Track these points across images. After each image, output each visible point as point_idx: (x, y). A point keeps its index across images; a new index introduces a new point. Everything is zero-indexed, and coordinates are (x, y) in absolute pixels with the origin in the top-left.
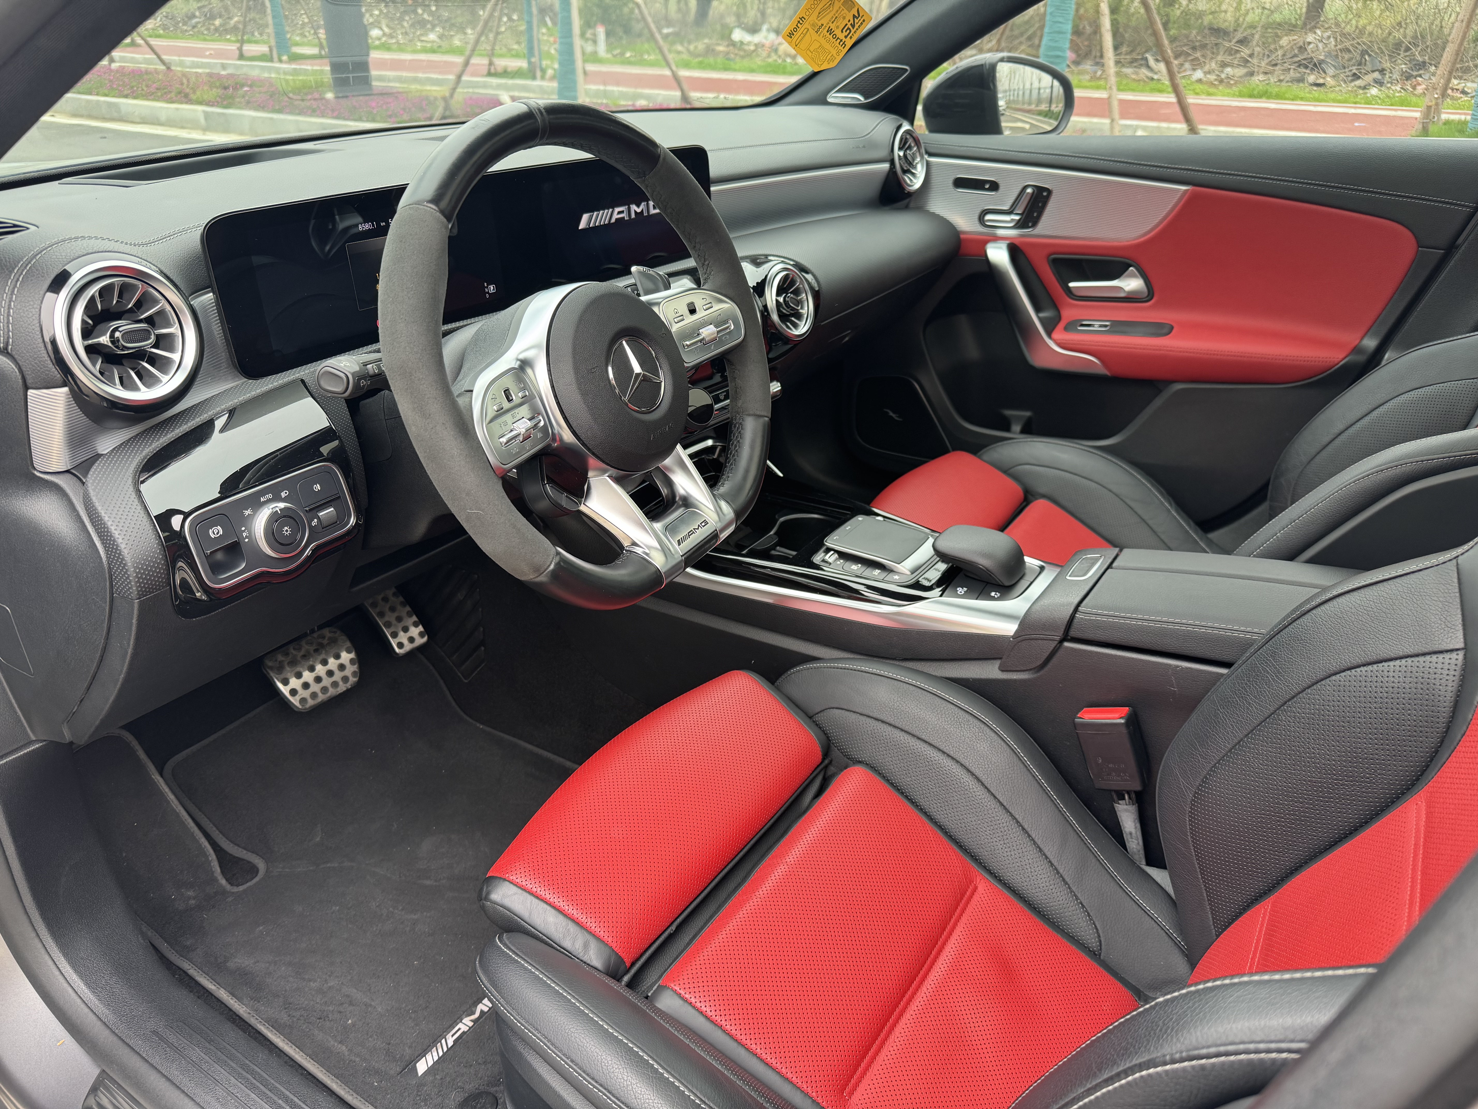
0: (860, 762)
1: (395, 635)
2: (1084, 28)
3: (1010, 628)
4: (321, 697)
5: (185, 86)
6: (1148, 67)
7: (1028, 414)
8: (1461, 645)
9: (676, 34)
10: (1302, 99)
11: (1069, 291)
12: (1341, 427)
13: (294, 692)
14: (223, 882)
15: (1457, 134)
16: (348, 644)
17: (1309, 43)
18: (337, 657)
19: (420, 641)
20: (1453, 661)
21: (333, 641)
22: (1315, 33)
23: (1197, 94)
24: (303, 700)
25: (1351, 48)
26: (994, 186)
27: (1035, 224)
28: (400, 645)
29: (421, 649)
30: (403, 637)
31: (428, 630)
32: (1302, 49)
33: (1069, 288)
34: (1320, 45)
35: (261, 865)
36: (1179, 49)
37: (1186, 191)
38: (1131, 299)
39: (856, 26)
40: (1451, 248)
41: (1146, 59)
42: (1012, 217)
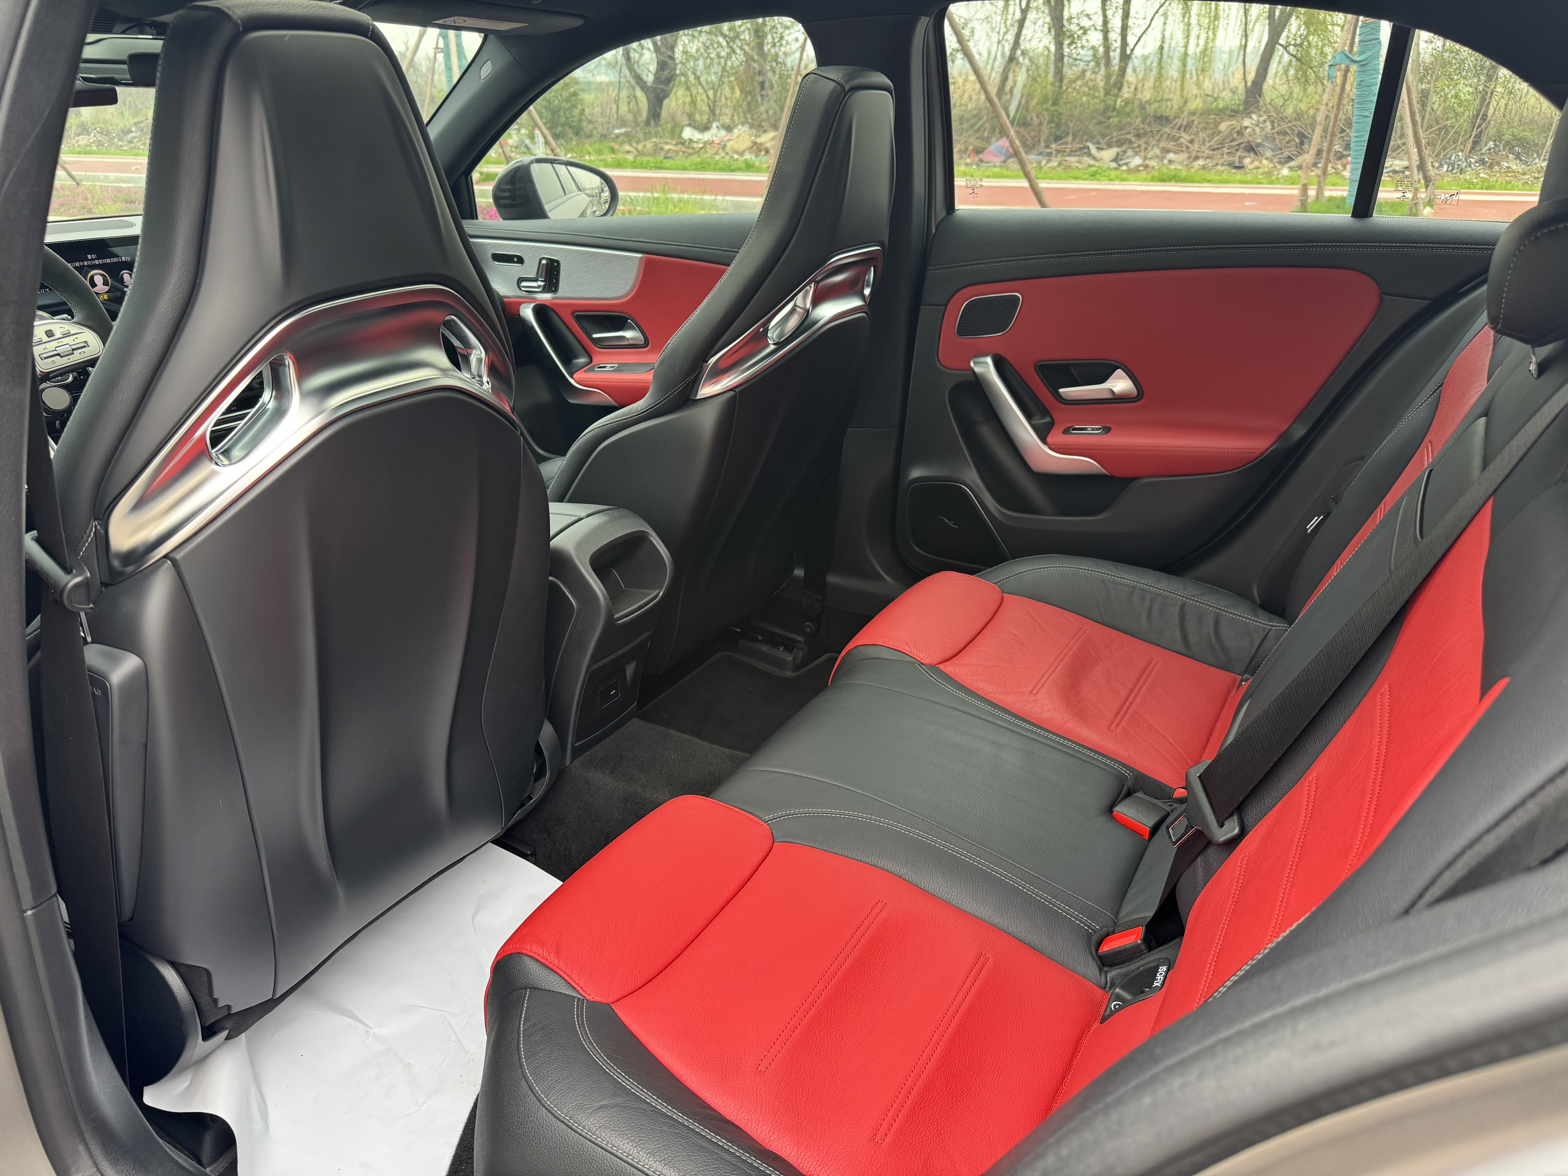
2: (1031, 119)
5: (89, 202)
6: (1089, 155)
9: (627, 134)
10: (1209, 181)
11: (594, 342)
15: (1335, 210)
17: (1246, 128)
22: (1251, 118)
23: (1111, 180)
25: (1289, 131)
26: (520, 260)
27: (556, 288)
32: (1240, 133)
33: (593, 339)
34: (1257, 130)
36: (1123, 137)
37: (641, 258)
38: (634, 345)
41: (1088, 148)
42: (539, 283)
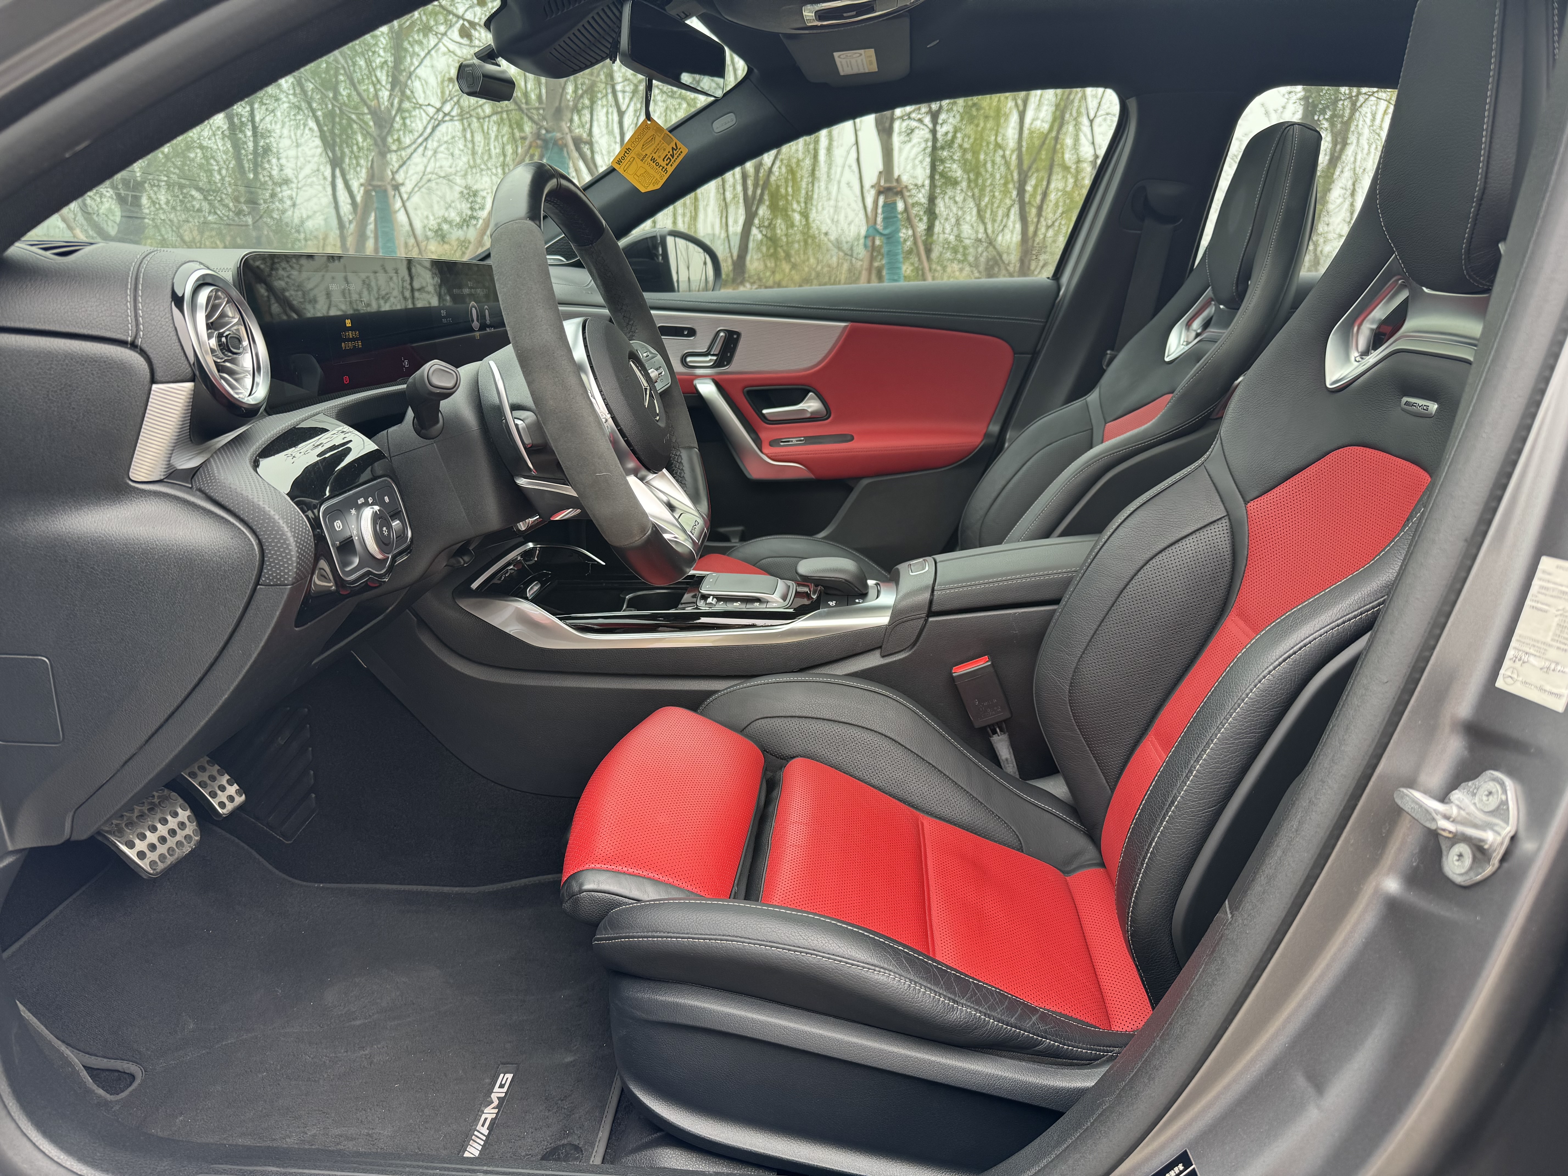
0: (794, 757)
1: (214, 795)
3: (883, 620)
4: (170, 860)
7: (740, 528)
8: (1225, 514)
11: (764, 417)
12: (1003, 483)
13: (141, 855)
14: (101, 1092)
16: (181, 801)
18: (175, 815)
19: (240, 799)
20: (1224, 525)
21: (164, 799)
24: (153, 863)
26: (692, 332)
27: (729, 361)
28: (222, 805)
29: (241, 808)
30: (222, 797)
31: (244, 789)
33: (763, 415)
35: (133, 1068)
37: (846, 327)
38: (814, 418)
39: (675, 157)
40: (1035, 354)
42: (710, 357)
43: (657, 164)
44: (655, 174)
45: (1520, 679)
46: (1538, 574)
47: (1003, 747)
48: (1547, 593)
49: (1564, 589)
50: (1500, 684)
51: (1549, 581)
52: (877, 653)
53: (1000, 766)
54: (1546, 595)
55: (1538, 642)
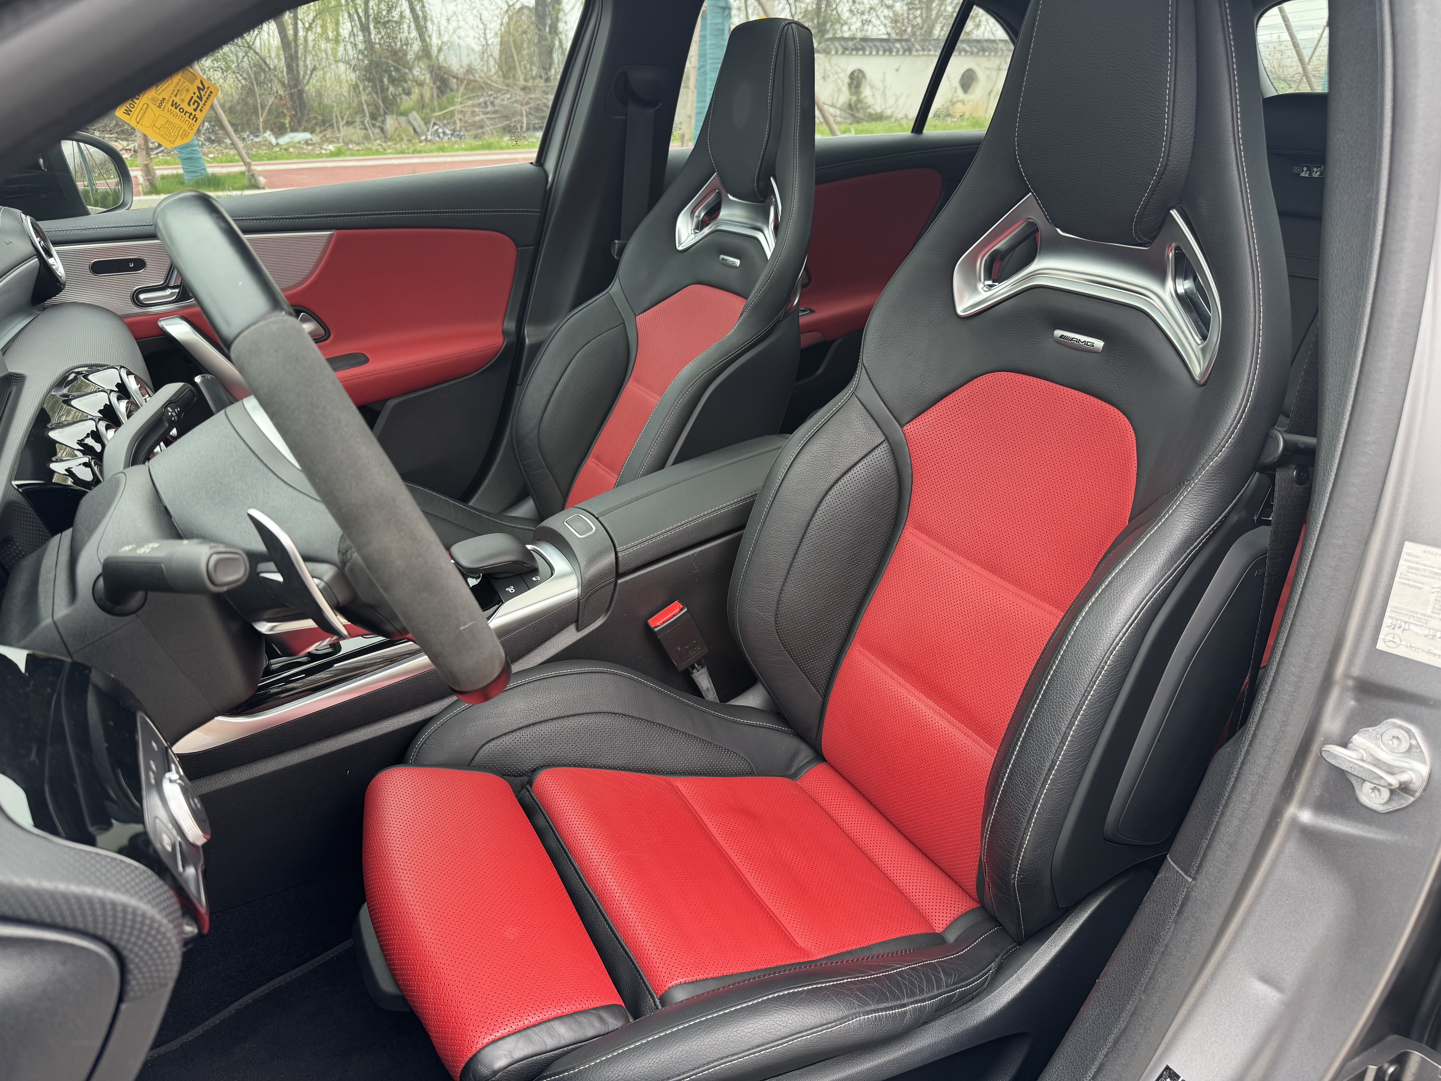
0: (535, 770)
8: (884, 438)
20: (885, 448)
26: (140, 264)
37: (331, 236)
40: (536, 245)
42: (168, 292)
43: (182, 110)
44: (181, 124)
45: (1404, 643)
46: (1404, 556)
47: (703, 680)
48: (1419, 573)
49: (1436, 570)
50: (1380, 646)
51: (1417, 563)
52: (572, 628)
53: (703, 697)
54: (1417, 575)
55: (1417, 613)
